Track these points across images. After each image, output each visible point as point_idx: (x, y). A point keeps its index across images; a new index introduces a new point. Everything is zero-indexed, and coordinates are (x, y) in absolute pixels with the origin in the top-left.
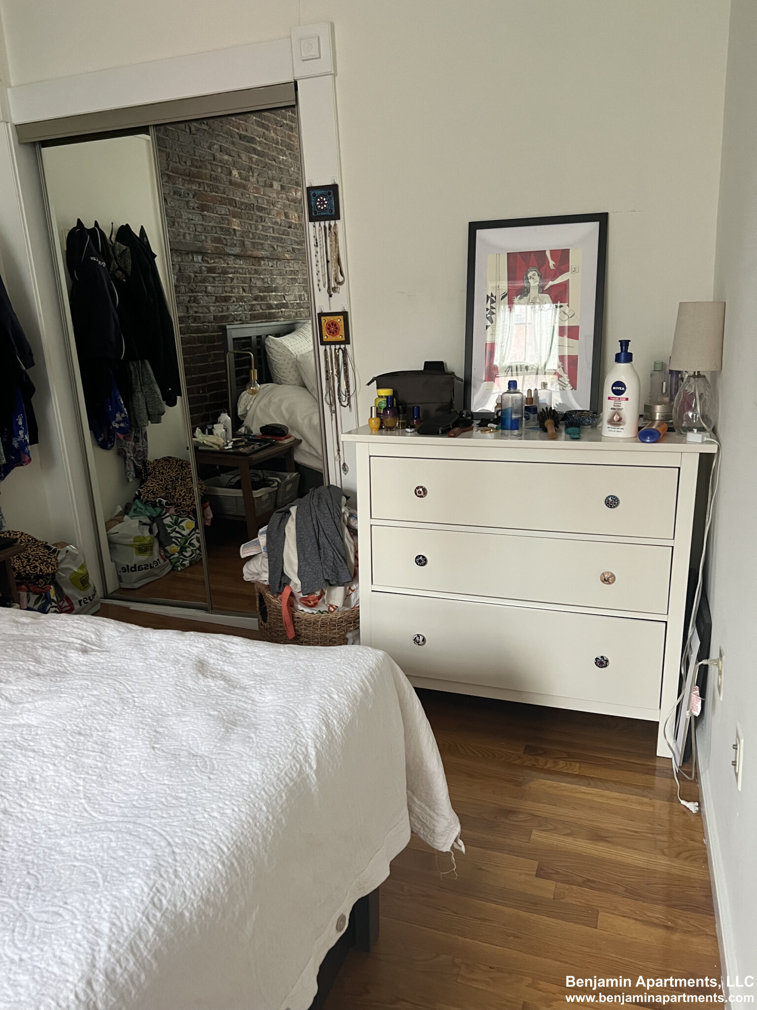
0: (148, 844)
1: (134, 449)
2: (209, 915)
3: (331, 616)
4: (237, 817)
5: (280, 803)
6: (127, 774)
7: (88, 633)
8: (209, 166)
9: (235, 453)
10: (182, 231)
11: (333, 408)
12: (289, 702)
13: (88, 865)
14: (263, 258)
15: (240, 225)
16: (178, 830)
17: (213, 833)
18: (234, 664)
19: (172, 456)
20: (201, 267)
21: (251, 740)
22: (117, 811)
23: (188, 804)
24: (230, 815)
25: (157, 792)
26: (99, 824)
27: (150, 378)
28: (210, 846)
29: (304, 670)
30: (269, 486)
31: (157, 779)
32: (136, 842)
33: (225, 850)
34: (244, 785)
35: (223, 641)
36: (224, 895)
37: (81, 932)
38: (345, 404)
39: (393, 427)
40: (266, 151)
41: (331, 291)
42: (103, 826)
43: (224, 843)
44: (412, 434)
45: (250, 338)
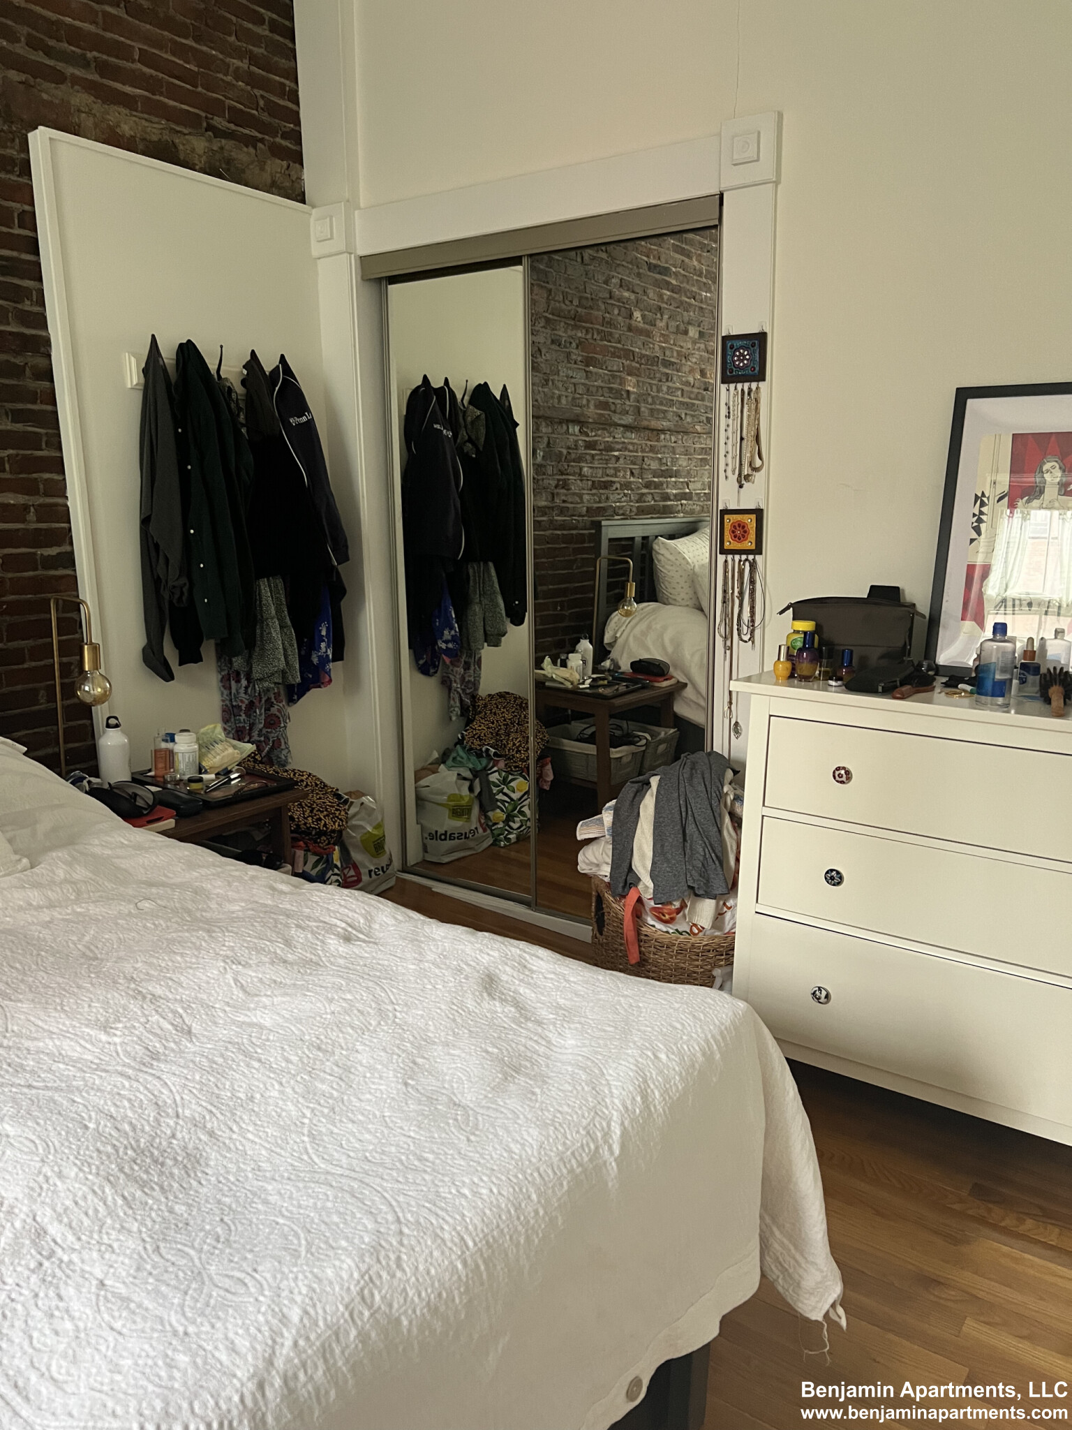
0: (371, 1212)
1: (463, 679)
2: (435, 1330)
3: (693, 940)
4: (495, 1202)
5: (559, 1194)
6: (366, 1113)
7: (356, 915)
8: (603, 307)
9: (592, 696)
10: (557, 392)
11: (728, 643)
12: (596, 1053)
13: (292, 1225)
14: (663, 431)
15: (638, 385)
16: (413, 1203)
17: (458, 1217)
18: (533, 986)
19: (511, 692)
20: (576, 441)
21: (534, 1098)
22: (344, 1160)
23: (434, 1170)
24: (485, 1197)
25: (398, 1145)
26: (318, 1173)
27: (492, 586)
28: (450, 1234)
29: (626, 1010)
30: (633, 743)
31: (401, 1128)
32: (358, 1207)
33: (471, 1244)
34: (512, 1158)
35: (525, 952)
36: (460, 1307)
37: (264, 1314)
38: (746, 638)
39: (810, 677)
40: (684, 285)
41: (742, 480)
42: (323, 1177)
43: (470, 1234)
44: (837, 689)
45: (632, 539)
